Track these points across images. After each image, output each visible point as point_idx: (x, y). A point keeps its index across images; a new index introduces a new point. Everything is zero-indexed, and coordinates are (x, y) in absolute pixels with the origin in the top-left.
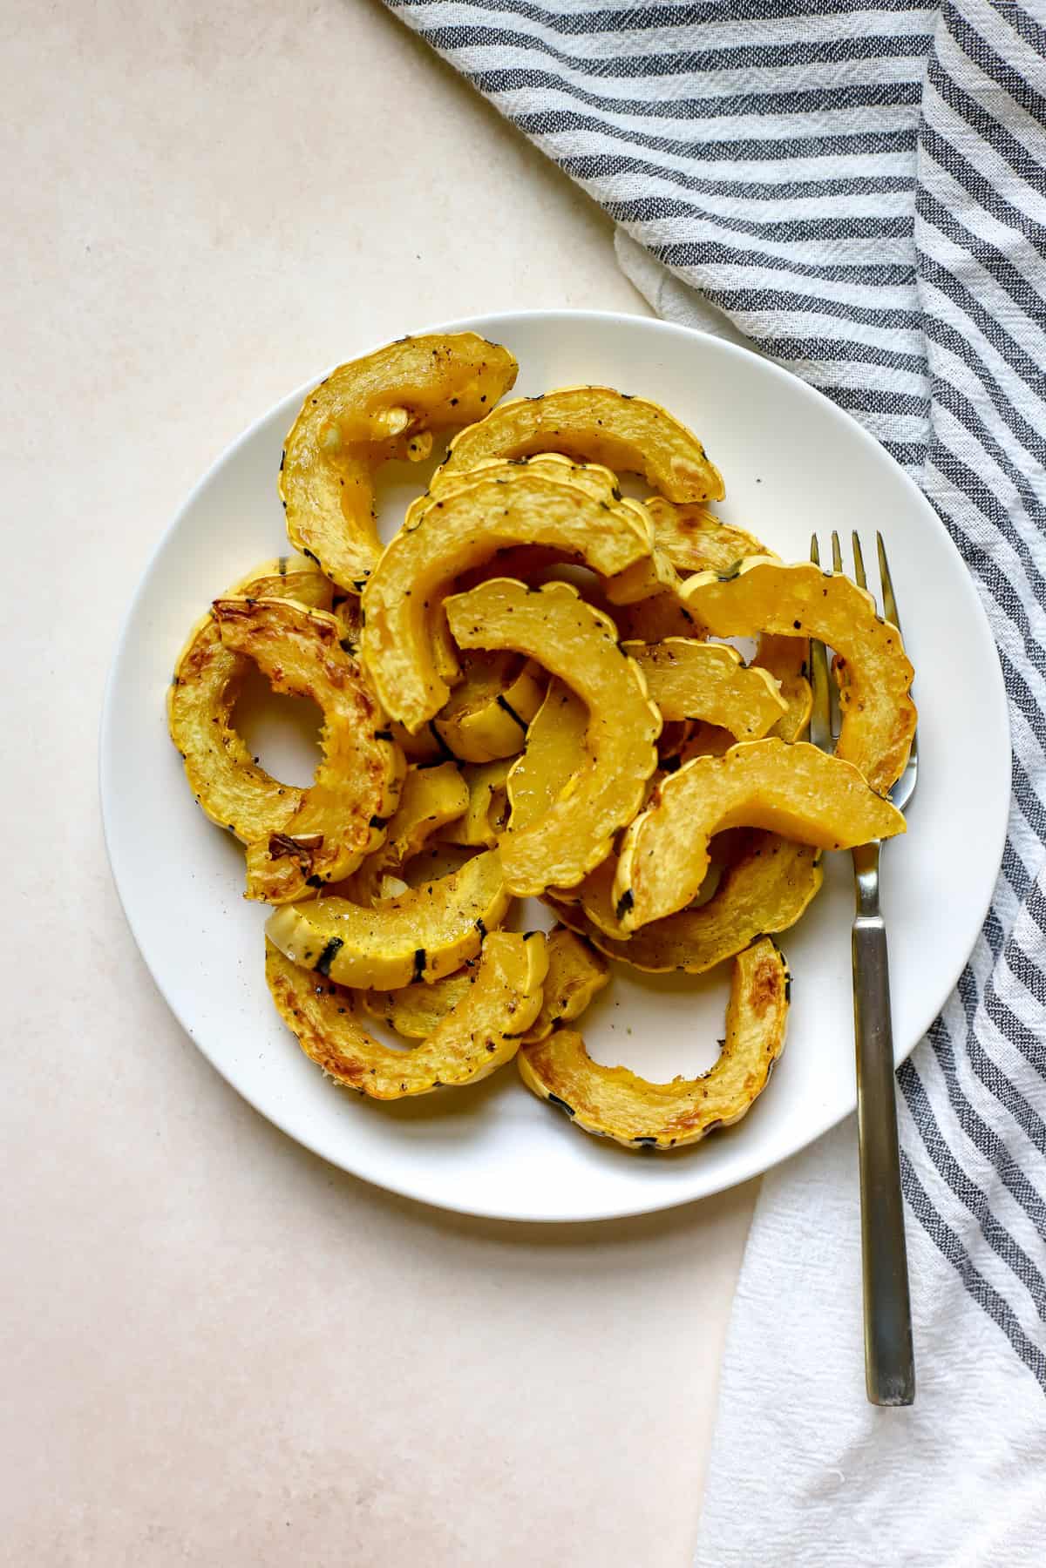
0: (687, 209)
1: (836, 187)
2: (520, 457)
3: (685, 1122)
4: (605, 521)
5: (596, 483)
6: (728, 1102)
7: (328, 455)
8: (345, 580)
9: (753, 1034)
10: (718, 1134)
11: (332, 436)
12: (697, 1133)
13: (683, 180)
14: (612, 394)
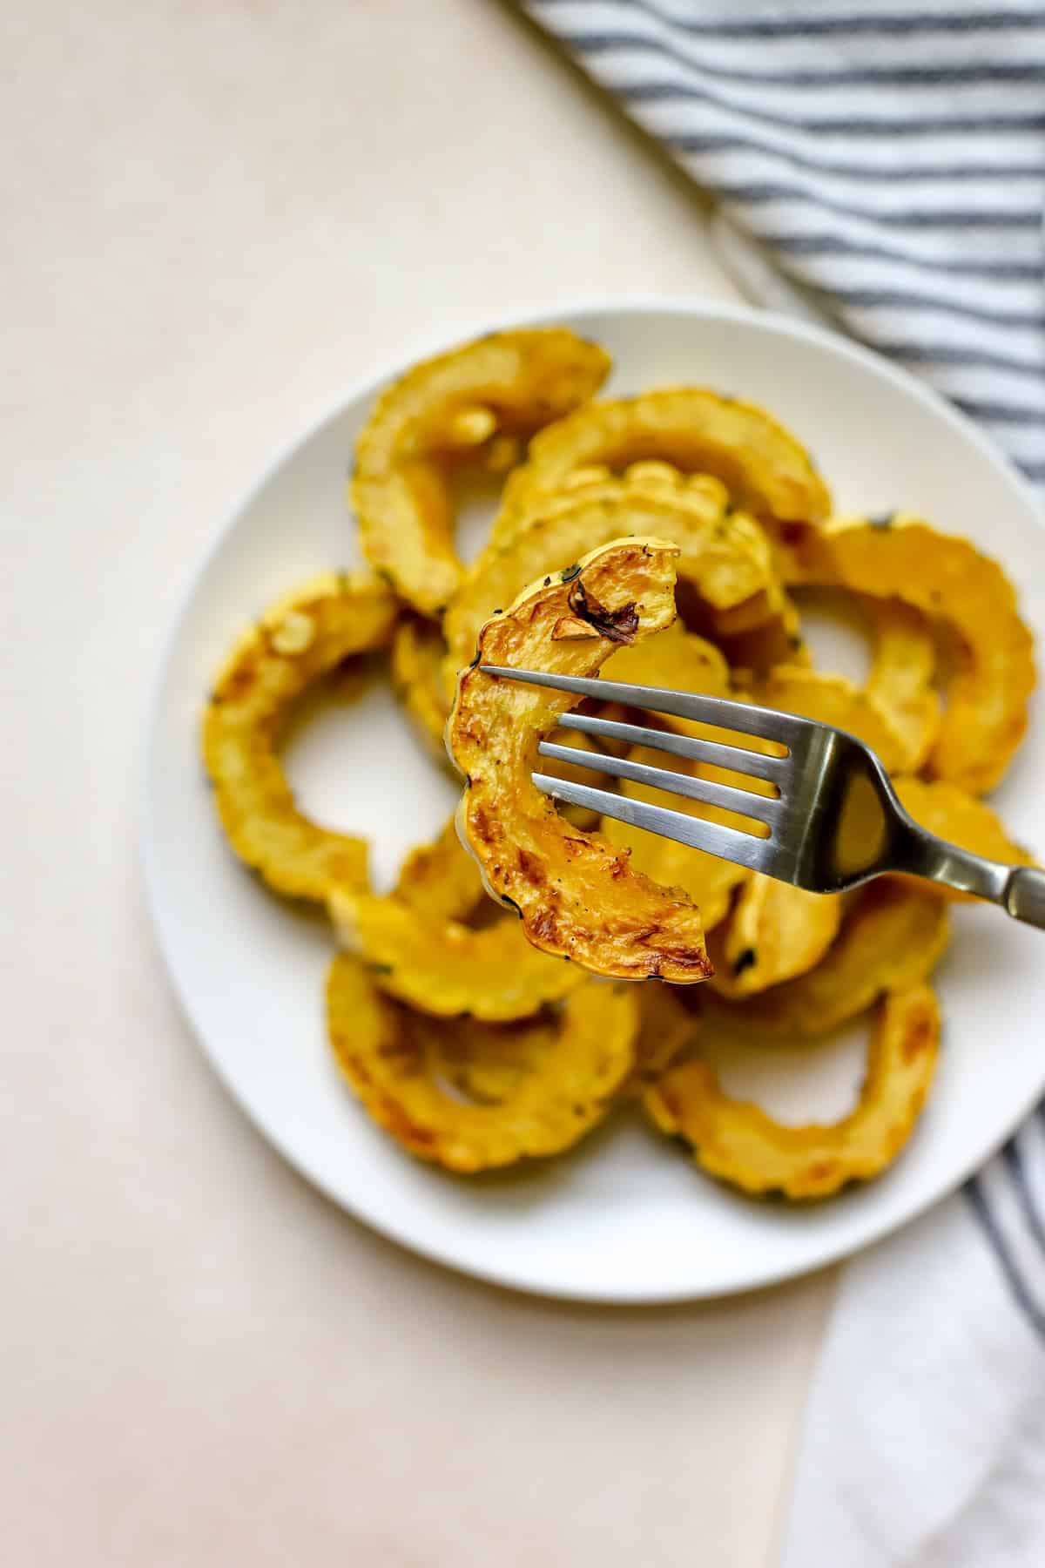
0: (798, 195)
1: (962, 173)
2: (618, 464)
3: (820, 1172)
4: (720, 548)
5: (704, 498)
6: (863, 1152)
7: (402, 462)
8: (426, 602)
9: (899, 1082)
10: (855, 1188)
11: (410, 444)
12: (829, 1184)
13: (797, 161)
14: (711, 395)
